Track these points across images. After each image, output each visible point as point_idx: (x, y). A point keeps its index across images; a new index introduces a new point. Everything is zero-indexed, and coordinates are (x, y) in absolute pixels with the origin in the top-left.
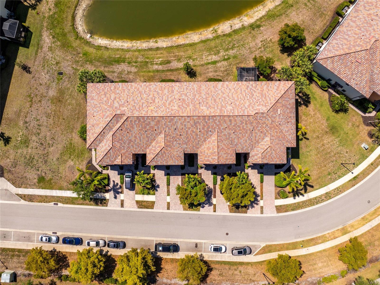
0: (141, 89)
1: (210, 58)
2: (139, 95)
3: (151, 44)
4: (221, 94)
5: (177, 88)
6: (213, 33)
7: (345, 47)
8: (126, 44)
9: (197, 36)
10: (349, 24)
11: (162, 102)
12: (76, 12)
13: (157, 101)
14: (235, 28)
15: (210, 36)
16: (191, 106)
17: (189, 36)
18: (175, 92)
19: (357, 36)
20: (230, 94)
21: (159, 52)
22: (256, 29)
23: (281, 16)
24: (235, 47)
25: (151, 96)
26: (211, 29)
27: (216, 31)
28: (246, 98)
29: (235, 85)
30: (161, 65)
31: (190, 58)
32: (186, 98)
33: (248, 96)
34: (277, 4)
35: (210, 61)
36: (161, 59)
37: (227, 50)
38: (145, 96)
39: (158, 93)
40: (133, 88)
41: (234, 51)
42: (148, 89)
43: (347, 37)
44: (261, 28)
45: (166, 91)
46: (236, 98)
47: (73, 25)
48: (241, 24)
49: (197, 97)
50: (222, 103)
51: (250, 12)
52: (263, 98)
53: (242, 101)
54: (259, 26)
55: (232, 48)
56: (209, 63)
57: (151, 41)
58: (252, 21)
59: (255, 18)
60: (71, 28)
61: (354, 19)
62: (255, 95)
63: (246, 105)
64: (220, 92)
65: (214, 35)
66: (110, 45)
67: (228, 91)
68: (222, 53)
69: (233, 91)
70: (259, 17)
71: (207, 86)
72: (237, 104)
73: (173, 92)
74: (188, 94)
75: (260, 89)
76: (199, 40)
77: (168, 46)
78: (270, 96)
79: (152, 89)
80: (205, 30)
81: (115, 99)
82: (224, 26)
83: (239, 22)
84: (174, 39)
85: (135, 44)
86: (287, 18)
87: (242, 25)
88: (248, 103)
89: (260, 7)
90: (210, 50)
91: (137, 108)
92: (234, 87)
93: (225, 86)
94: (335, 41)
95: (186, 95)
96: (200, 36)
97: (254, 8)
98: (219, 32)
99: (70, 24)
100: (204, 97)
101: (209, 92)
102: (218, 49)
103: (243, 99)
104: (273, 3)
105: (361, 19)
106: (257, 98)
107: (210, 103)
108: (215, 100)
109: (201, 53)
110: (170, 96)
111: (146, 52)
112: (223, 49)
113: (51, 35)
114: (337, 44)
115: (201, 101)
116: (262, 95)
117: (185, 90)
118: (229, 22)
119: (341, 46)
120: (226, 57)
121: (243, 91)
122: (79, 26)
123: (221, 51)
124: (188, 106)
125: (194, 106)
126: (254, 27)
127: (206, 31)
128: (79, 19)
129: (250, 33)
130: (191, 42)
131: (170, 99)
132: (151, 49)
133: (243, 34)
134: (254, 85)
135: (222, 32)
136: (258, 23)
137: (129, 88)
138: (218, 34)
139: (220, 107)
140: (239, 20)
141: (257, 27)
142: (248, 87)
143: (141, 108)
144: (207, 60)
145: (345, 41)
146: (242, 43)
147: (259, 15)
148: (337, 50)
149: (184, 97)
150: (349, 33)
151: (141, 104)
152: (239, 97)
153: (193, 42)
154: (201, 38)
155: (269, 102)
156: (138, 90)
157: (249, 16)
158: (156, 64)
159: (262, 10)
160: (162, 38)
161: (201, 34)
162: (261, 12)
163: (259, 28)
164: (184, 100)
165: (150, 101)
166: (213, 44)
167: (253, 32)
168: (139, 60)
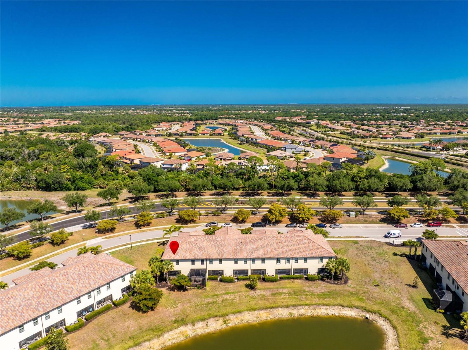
0: (290, 252)
1: (232, 297)
2: (290, 248)
3: (296, 313)
4: (225, 249)
5: (261, 253)
6: (228, 321)
7: (110, 268)
8: (322, 312)
9: (246, 318)
10: (95, 284)
11: (270, 243)
12: (395, 333)
13: (275, 244)
14: (202, 322)
15: (231, 317)
16: (248, 241)
17: (255, 319)
18: (262, 250)
19: (96, 272)
20: (217, 249)
21: (285, 304)
22: (180, 319)
23: (148, 328)
24: (206, 304)
25: (280, 247)
26: (230, 325)
27: (225, 322)
28: (205, 246)
29: (212, 256)
30: (281, 293)
31: (252, 298)
32: (252, 246)
33: (203, 248)
34: (147, 344)
35: (232, 294)
36: (282, 297)
37: (214, 303)
38: (285, 247)
39: (275, 249)
40: (296, 253)
41: (208, 301)
42: (284, 252)
43: (103, 274)
44: (174, 319)
45: (269, 251)
46: (213, 246)
47: (390, 322)
48: (196, 327)
49: (244, 247)
50: (224, 243)
51: (181, 339)
52: (191, 246)
53: (208, 244)
54: (176, 321)
55: (208, 303)
56: (233, 293)
57: (296, 315)
58: (182, 329)
59: (178, 331)
60: (391, 319)
61: (88, 286)
62: (197, 249)
63: (206, 241)
64: (226, 251)
65: (227, 317)
66: (340, 309)
67: (219, 251)
68: (220, 300)
69: (215, 252)
70: (173, 331)
71: (236, 255)
72: (212, 243)
73: (264, 251)
74: (251, 249)
75: (193, 253)
76: (243, 314)
77: (277, 309)
78: (186, 248)
79: (281, 252)
80: (238, 325)
81: (308, 245)
82: (215, 327)
83: (197, 330)
84: (271, 317)
85: (313, 311)
86: (142, 325)
87: (194, 325)
88: (204, 243)
89: (169, 343)
90: (232, 304)
91: (289, 239)
92: (213, 255)
93: (221, 255)
94: (114, 275)
95: (253, 248)
96: (242, 318)
97: (176, 344)
98: (221, 321)
99: (395, 322)
100: (238, 247)
101: (234, 251)
102: (224, 304)
103: (207, 246)
104: (152, 345)
105: (82, 284)
106: (196, 246)
107: (233, 243)
108: (230, 245)
109: (241, 301)
110: (266, 247)
111: (299, 303)
112: (218, 303)
113: (406, 309)
114: (114, 273)
115: (240, 244)
116: (192, 248)
117: (254, 252)
118: (209, 331)
119: (113, 270)
120: (216, 297)
121: (207, 252)
122: (384, 324)
123: (221, 302)
124: (250, 241)
125: (246, 241)
126: (181, 321)
127: (237, 323)
128: (388, 329)
129: (187, 316)
130: (252, 312)
131: (265, 245)
132: (294, 306)
133: (195, 316)
134: (197, 256)
135: (218, 320)
136: (176, 325)
137: (300, 253)
138: (222, 318)
139: (226, 240)
140: (197, 332)
141: (178, 321)
142: (202, 255)
143: (286, 239)
144: (235, 296)
145: (107, 272)
146: (198, 308)
147: (172, 334)
148: (117, 268)
149: (254, 247)
150: (99, 277)
151: (286, 241)
152: (210, 247)
153: (250, 313)
154: (241, 316)
155: (187, 244)
156: (292, 252)
157: (185, 335)
158: (285, 293)
159: (168, 340)
160: (285, 318)
161: (242, 320)
162: (169, 338)
163: (176, 320)
164: (254, 245)
165: (280, 244)
166: (229, 309)
167: (184, 317)
168: (304, 297)
